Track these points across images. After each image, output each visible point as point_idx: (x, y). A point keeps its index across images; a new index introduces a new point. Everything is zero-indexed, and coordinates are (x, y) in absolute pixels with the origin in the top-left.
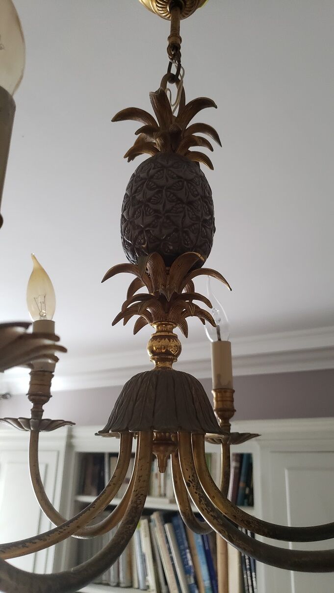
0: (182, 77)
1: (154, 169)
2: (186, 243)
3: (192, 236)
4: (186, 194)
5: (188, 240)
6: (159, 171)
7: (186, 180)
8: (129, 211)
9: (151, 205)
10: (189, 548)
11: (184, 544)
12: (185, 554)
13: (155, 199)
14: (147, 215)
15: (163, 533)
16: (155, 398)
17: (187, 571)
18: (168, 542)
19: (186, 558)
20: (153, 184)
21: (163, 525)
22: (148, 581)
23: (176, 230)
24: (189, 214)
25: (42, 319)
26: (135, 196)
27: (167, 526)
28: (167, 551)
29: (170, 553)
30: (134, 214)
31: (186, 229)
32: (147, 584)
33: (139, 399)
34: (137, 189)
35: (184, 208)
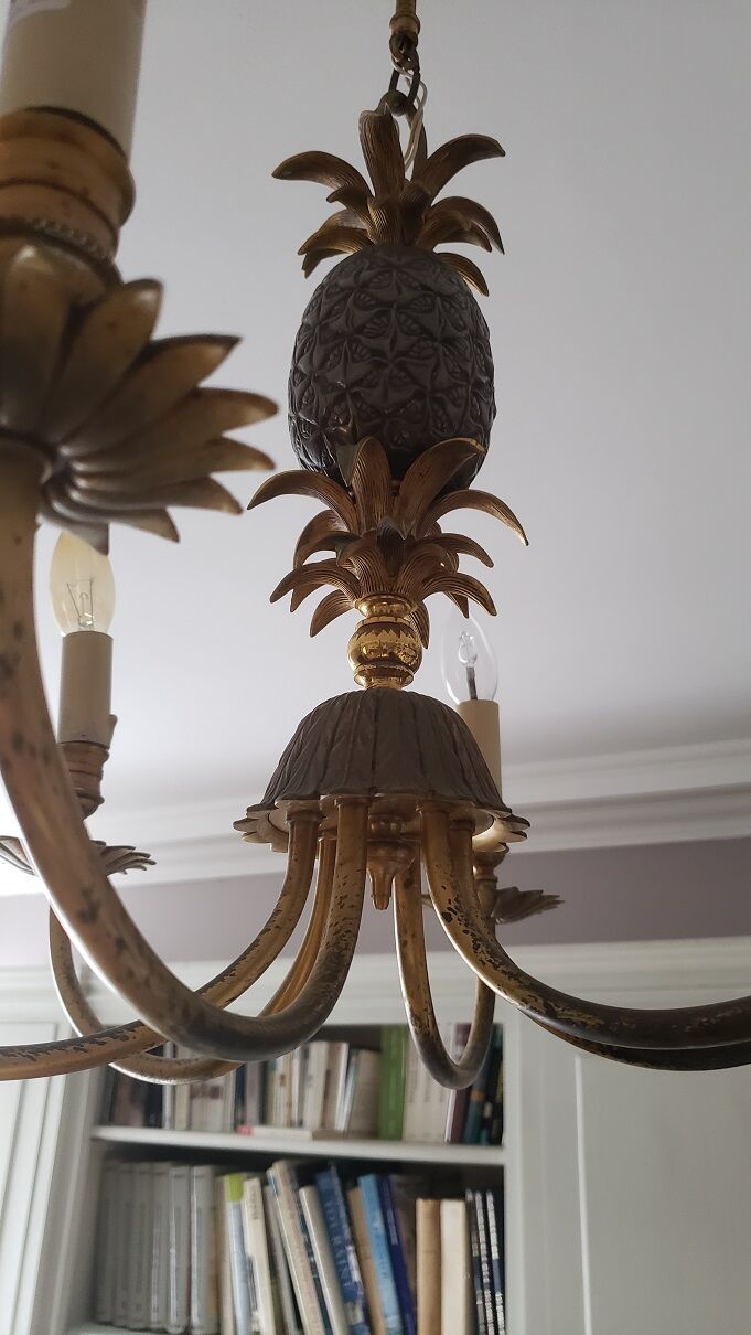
0: (421, 104)
1: (370, 268)
2: (439, 425)
3: (451, 409)
4: (440, 322)
5: (444, 418)
6: (381, 273)
7: (441, 295)
8: (311, 355)
9: (362, 338)
10: (354, 1241)
11: (342, 1234)
12: (345, 1256)
13: (373, 326)
14: (354, 360)
15: (294, 1209)
16: (376, 739)
17: (346, 1295)
18: (305, 1229)
19: (347, 1264)
20: (368, 298)
21: (296, 1191)
22: (258, 1321)
23: (420, 395)
24: (447, 366)
25: (83, 629)
26: (327, 324)
27: (304, 1193)
28: (303, 1250)
29: (310, 1254)
30: (325, 359)
31: (438, 395)
32: (255, 1328)
33: (339, 739)
34: (332, 308)
35: (436, 349)
